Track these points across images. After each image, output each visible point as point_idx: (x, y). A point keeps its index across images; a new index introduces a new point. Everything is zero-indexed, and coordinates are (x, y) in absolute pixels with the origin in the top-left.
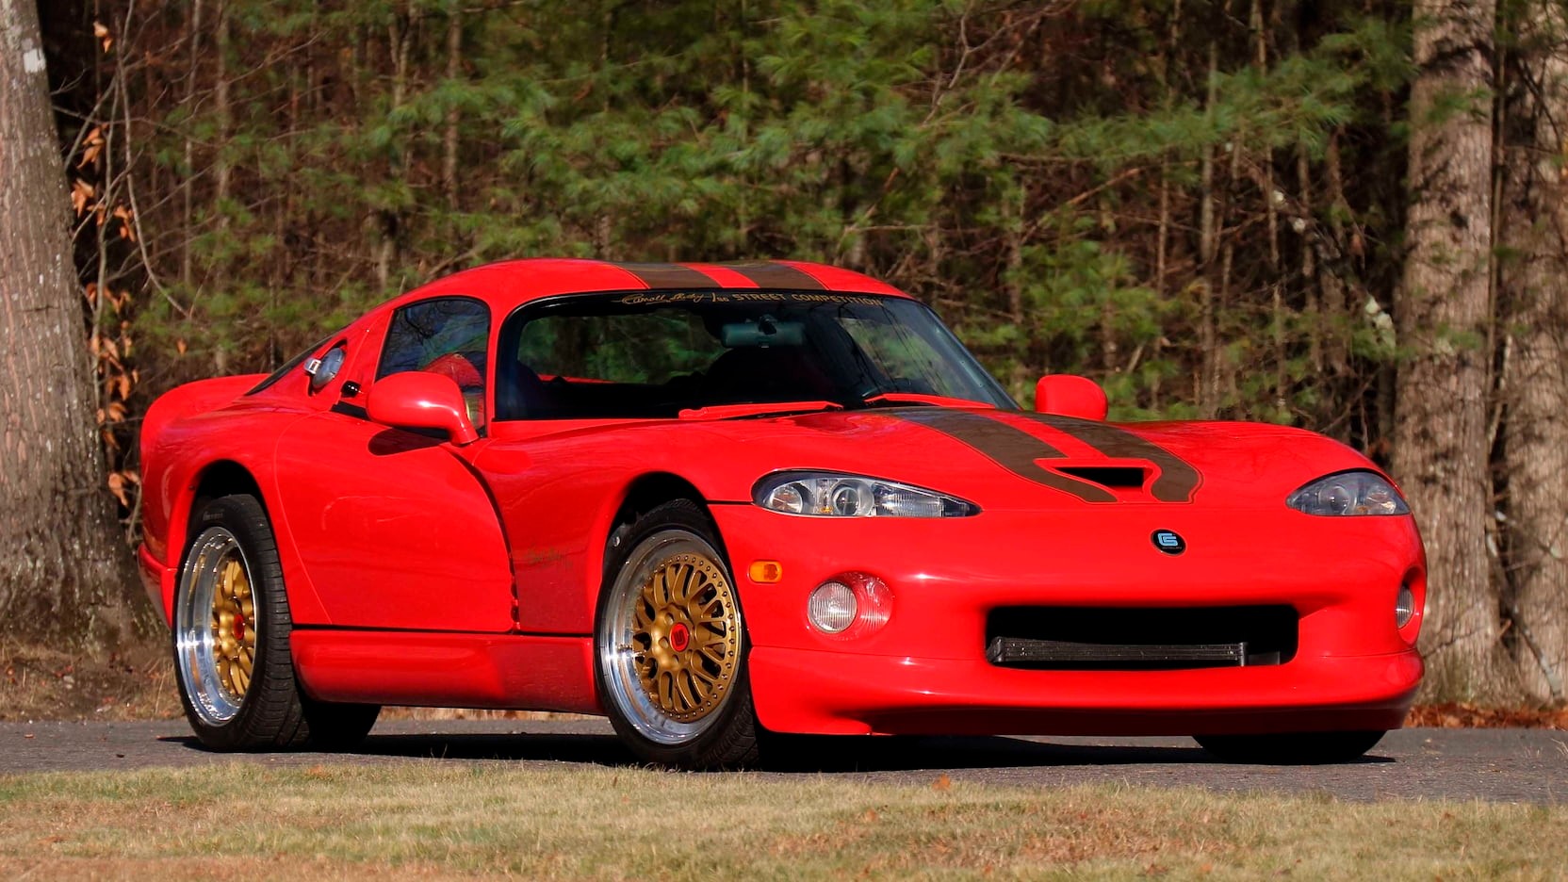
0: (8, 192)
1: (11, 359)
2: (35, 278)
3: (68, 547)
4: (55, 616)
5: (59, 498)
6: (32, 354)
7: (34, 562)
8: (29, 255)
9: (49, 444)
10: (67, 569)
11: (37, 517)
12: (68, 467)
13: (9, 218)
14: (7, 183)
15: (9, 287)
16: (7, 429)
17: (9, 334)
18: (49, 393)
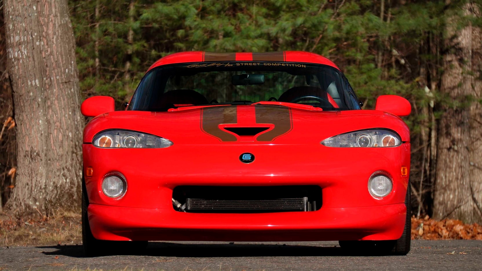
0: (55, 37)
1: (56, 101)
2: (65, 70)
3: (78, 174)
4: (75, 200)
5: (74, 155)
6: (64, 100)
7: (66, 180)
8: (63, 61)
9: (70, 134)
11: (66, 162)
12: (77, 143)
13: (55, 47)
14: (54, 34)
15: (55, 73)
16: (55, 129)
17: (56, 92)
18: (70, 115)
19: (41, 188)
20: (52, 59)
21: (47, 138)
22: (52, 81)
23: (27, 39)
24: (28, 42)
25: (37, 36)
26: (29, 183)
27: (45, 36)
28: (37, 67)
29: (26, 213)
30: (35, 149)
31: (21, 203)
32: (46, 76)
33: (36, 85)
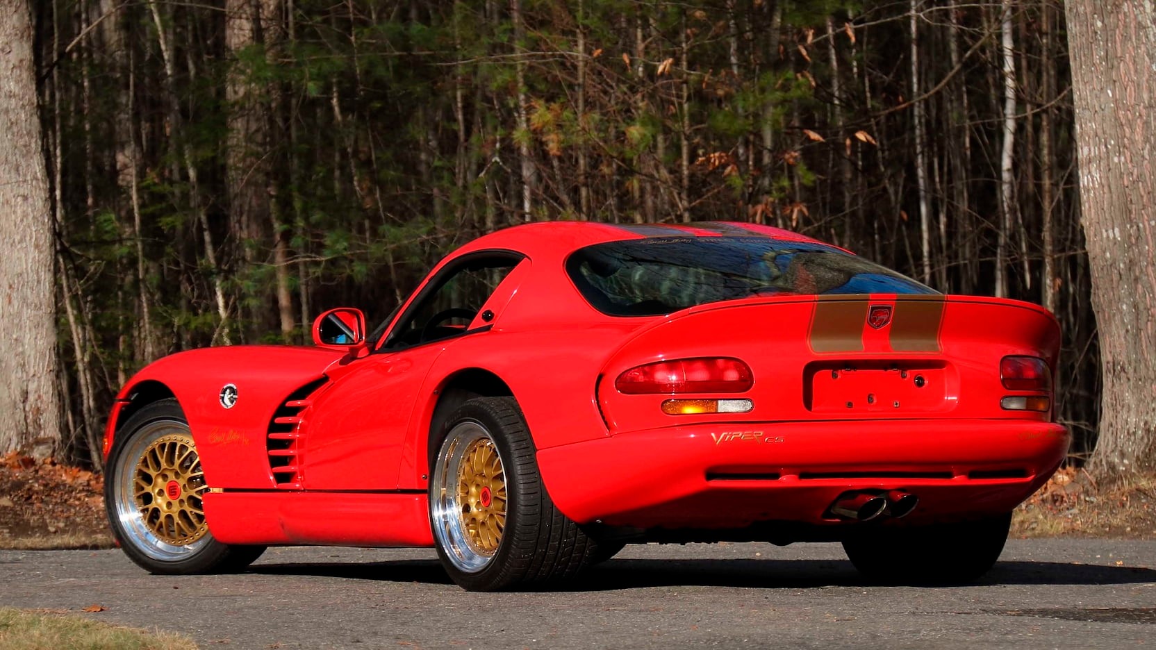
0: (1147, 147)
13: (1148, 165)
14: (1147, 140)
15: (1148, 215)
16: (1148, 320)
17: (1148, 250)
19: (1128, 433)
20: (1141, 189)
21: (1137, 336)
22: (1142, 230)
23: (1100, 153)
24: (1100, 157)
25: (1114, 146)
26: (1114, 423)
27: (1128, 145)
28: (1116, 203)
29: (1108, 479)
30: (1119, 358)
31: (1101, 461)
32: (1131, 221)
33: (1115, 238)
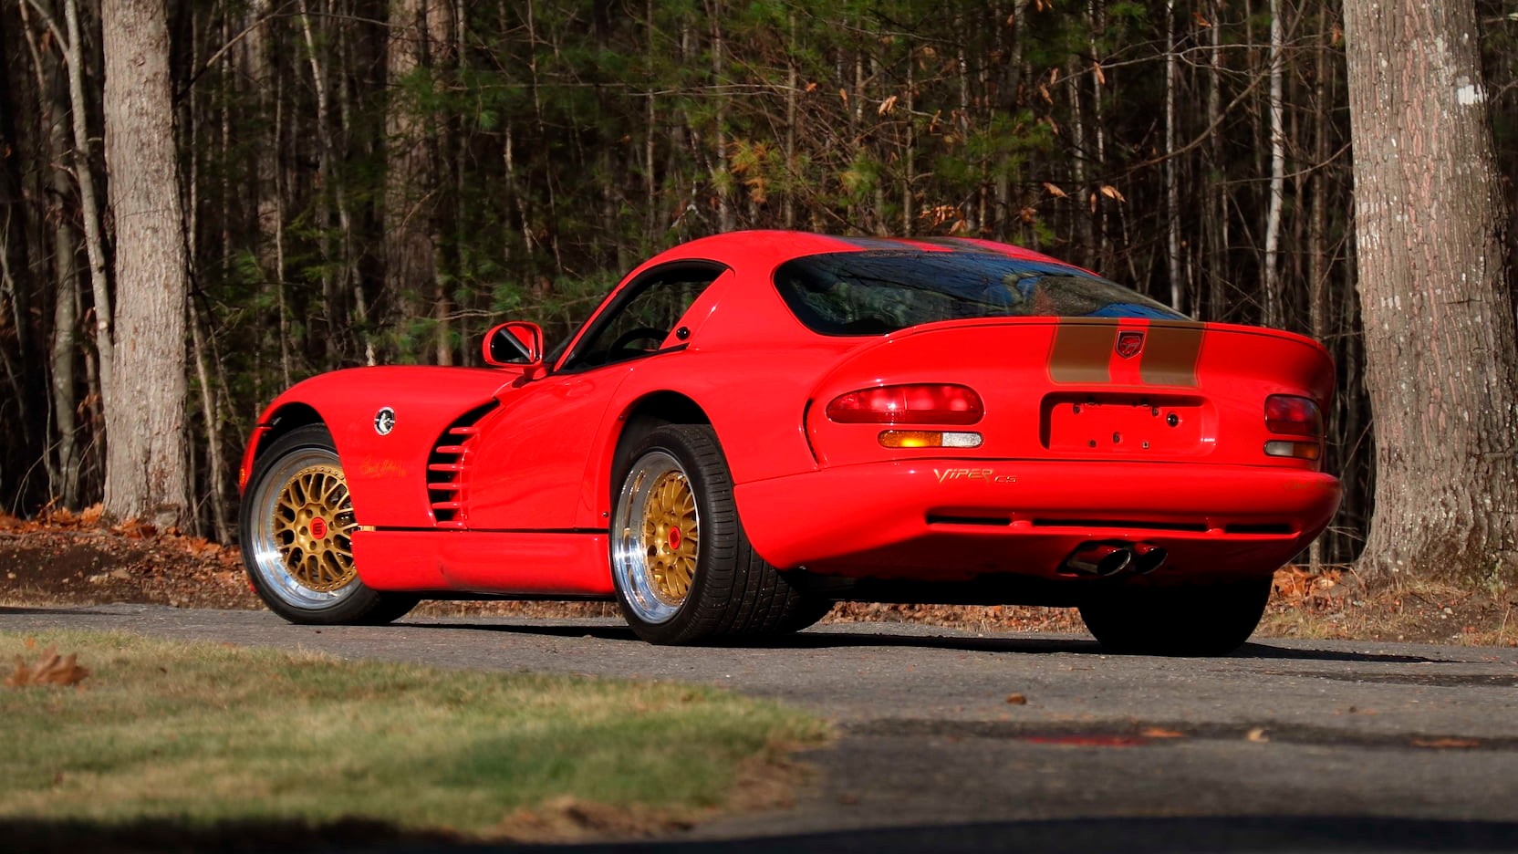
0: (1435, 204)
1: (1434, 344)
2: (1458, 275)
3: (1479, 501)
4: (1460, 559)
5: (1474, 461)
6: (1454, 339)
7: (1447, 513)
8: (1452, 257)
9: (1466, 415)
10: (1477, 520)
11: (1452, 475)
12: (1484, 435)
14: (1434, 197)
15: (1433, 282)
17: (1433, 323)
18: (1468, 372)
19: (1403, 530)
20: (1427, 253)
21: (1417, 421)
22: (1426, 299)
23: (1380, 209)
24: (1381, 215)
25: (1397, 202)
26: (1388, 518)
27: (1412, 202)
28: (1397, 267)
29: (1379, 582)
30: (1396, 444)
31: (1372, 561)
32: (1414, 289)
33: (1394, 307)
